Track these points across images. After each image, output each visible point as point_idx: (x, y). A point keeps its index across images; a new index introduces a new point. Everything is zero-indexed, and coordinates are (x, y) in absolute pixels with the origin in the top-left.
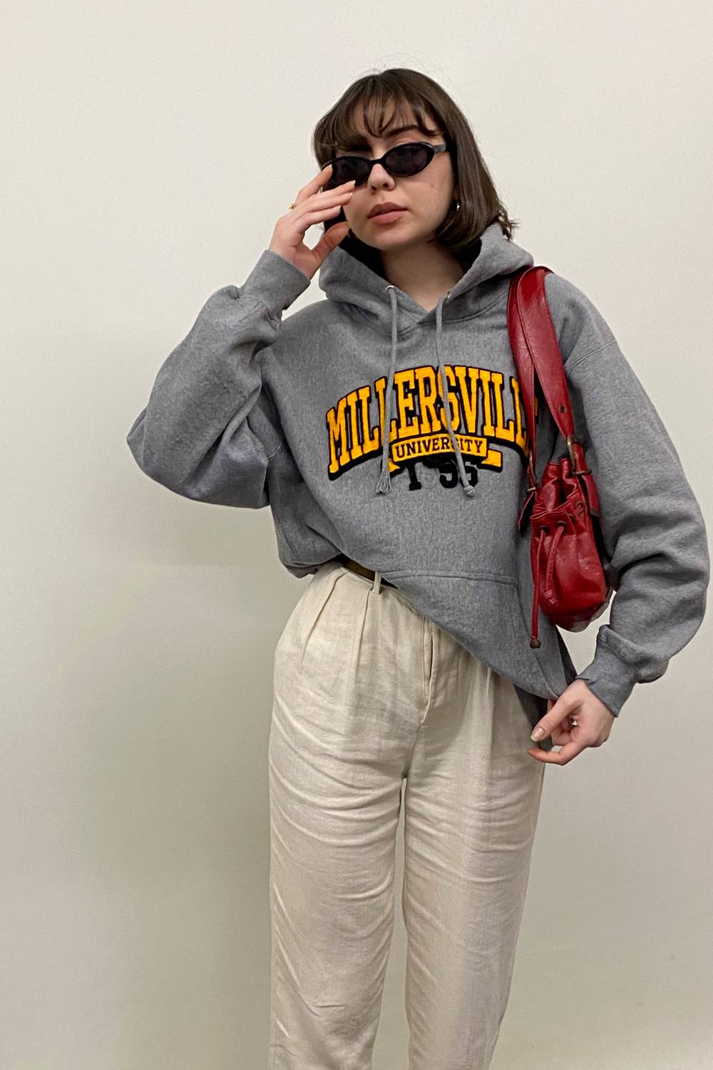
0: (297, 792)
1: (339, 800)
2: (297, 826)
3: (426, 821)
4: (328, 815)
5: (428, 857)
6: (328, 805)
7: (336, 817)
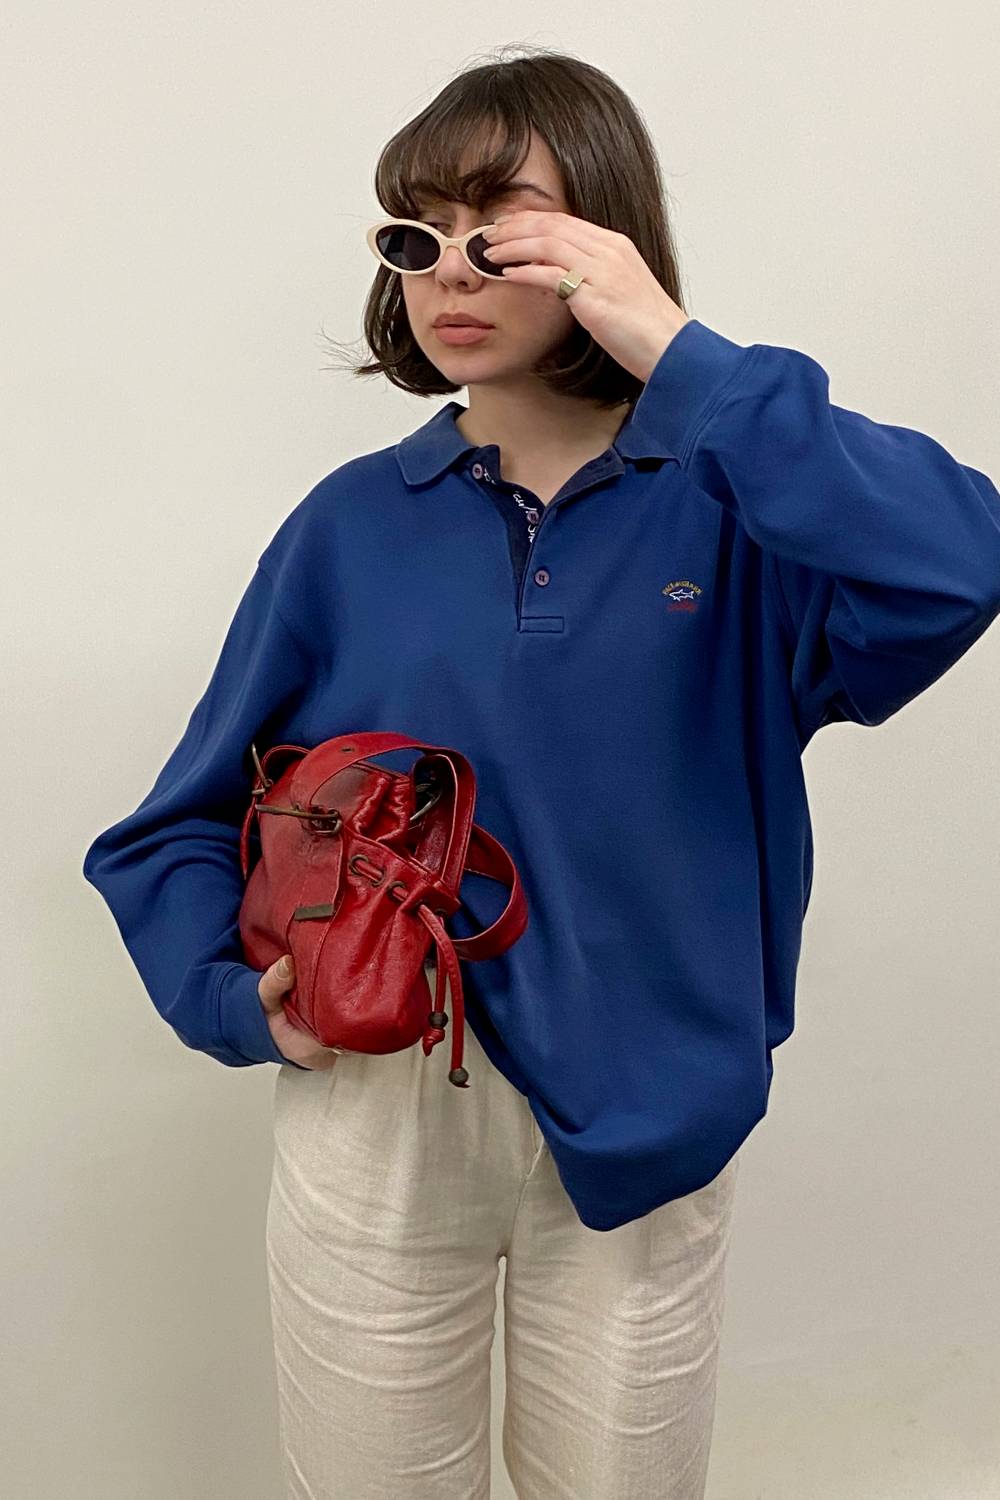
0: (323, 1308)
1: (398, 1316)
2: (325, 1363)
4: (381, 1342)
6: (379, 1326)
7: (391, 1345)
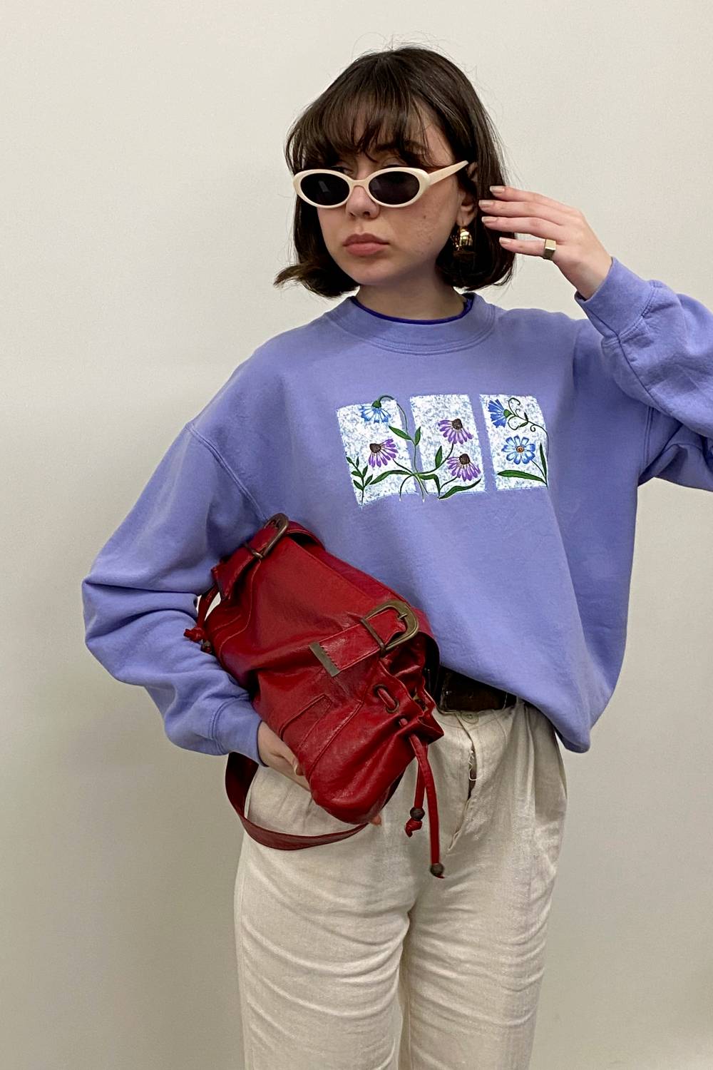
3: (441, 963)
5: (446, 1004)
